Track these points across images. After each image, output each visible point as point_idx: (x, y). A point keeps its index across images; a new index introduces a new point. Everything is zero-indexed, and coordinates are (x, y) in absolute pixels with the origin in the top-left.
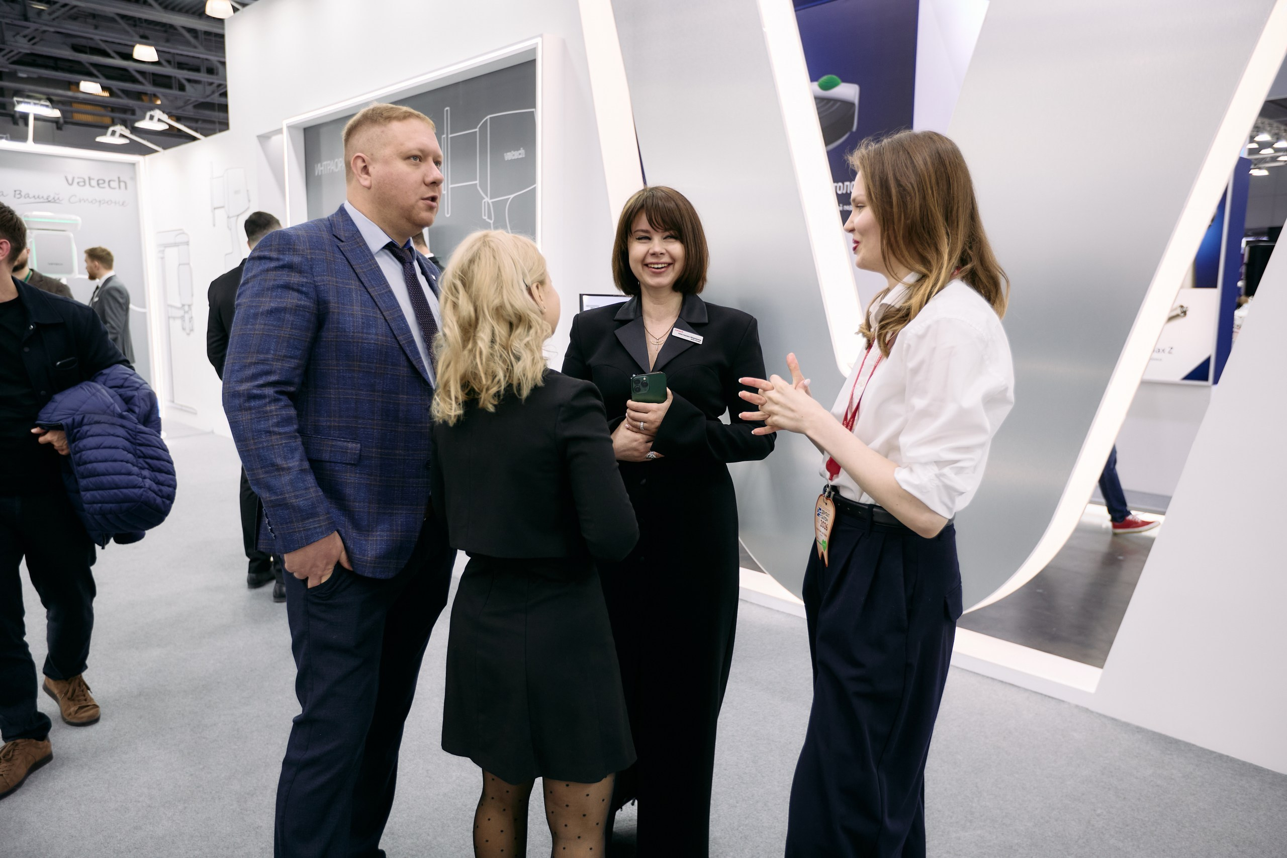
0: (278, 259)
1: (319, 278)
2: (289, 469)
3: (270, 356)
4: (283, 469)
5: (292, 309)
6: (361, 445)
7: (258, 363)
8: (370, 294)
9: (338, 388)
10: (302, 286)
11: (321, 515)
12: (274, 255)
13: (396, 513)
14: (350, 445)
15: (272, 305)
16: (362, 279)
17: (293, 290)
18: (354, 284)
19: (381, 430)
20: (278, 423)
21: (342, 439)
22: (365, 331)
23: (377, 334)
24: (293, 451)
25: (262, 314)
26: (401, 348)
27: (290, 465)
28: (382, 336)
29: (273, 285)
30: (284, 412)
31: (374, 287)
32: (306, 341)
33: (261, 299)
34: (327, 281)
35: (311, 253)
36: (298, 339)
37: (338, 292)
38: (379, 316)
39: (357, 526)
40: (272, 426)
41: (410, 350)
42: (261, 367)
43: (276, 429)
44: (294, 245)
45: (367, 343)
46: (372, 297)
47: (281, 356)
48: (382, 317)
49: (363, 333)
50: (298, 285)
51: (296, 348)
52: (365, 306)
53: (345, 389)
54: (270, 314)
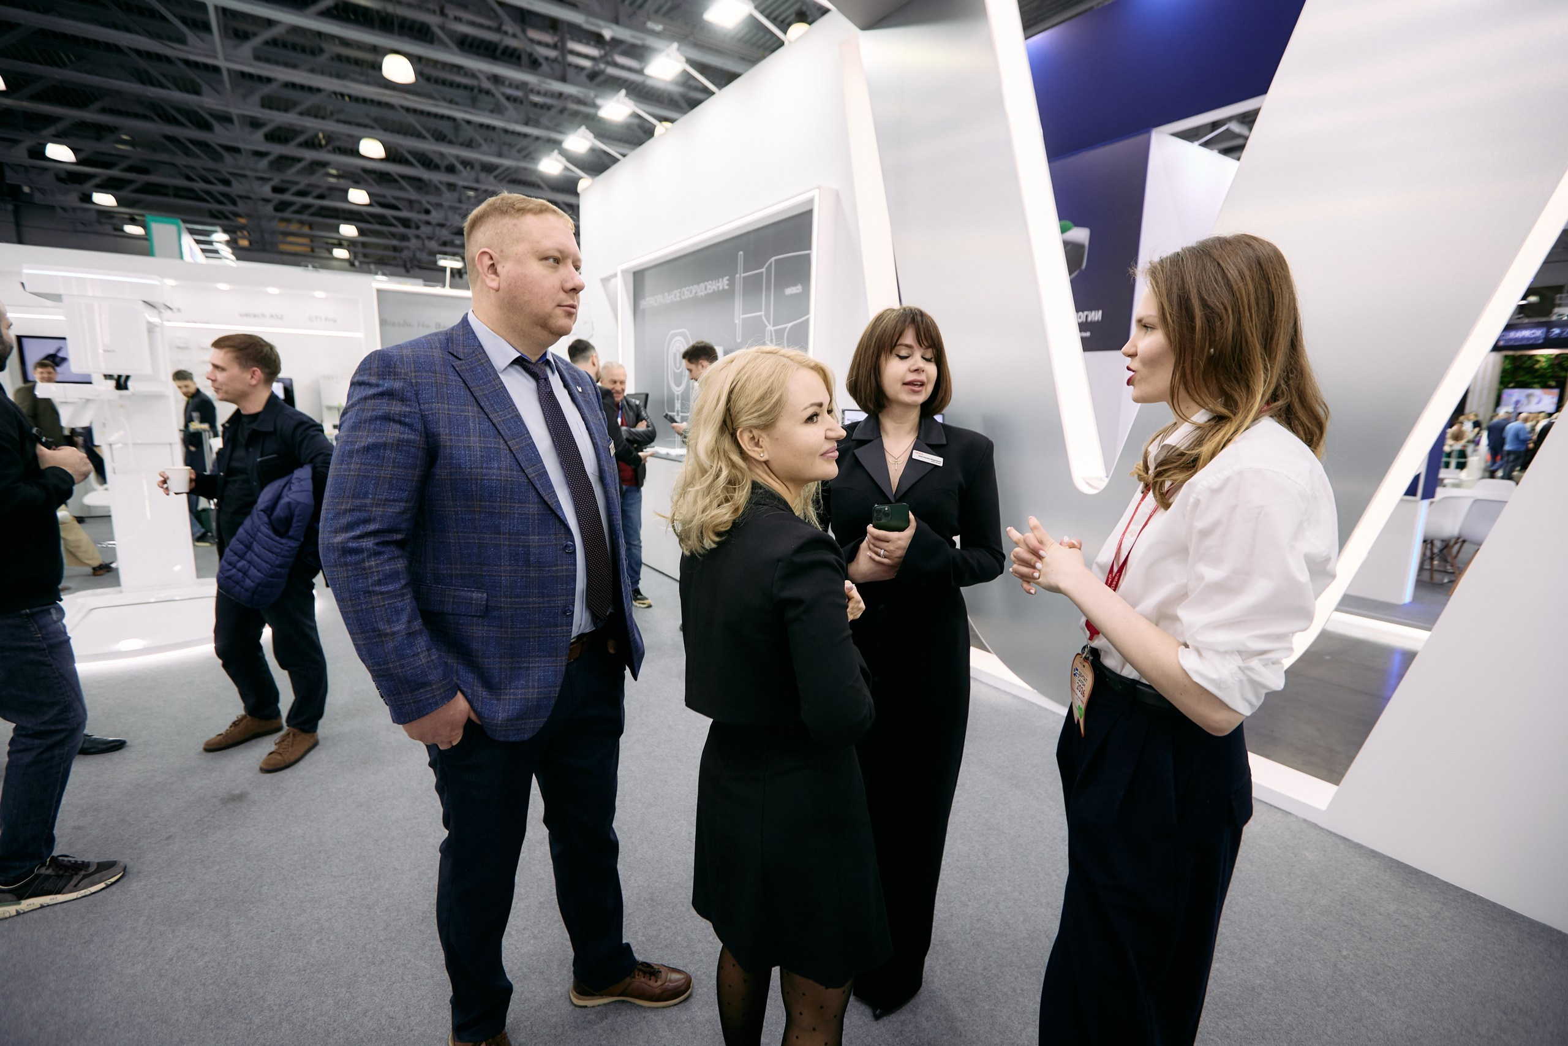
0: (377, 385)
1: (426, 406)
2: (393, 634)
3: (368, 501)
4: (386, 635)
5: (393, 444)
6: (487, 595)
7: (354, 510)
8: (491, 421)
9: (457, 532)
10: (405, 416)
12: (373, 380)
13: (532, 668)
14: (474, 595)
15: (370, 440)
16: (482, 404)
17: (394, 421)
18: (472, 411)
19: (510, 576)
20: (380, 580)
21: (466, 589)
22: (484, 465)
23: (499, 468)
24: (398, 612)
25: (358, 451)
26: (530, 482)
27: (395, 629)
28: (506, 469)
29: (371, 416)
30: (387, 568)
31: (497, 412)
32: (413, 481)
33: (357, 433)
34: (441, 410)
35: (416, 377)
36: (403, 479)
37: (450, 421)
38: (502, 446)
39: (489, 684)
40: (372, 585)
41: (541, 484)
42: (357, 515)
43: (377, 588)
44: (395, 368)
45: (488, 479)
46: (494, 424)
47: (381, 500)
48: (506, 447)
49: (482, 468)
50: (400, 415)
51: (401, 489)
52: (484, 437)
53: (465, 532)
54: (367, 451)
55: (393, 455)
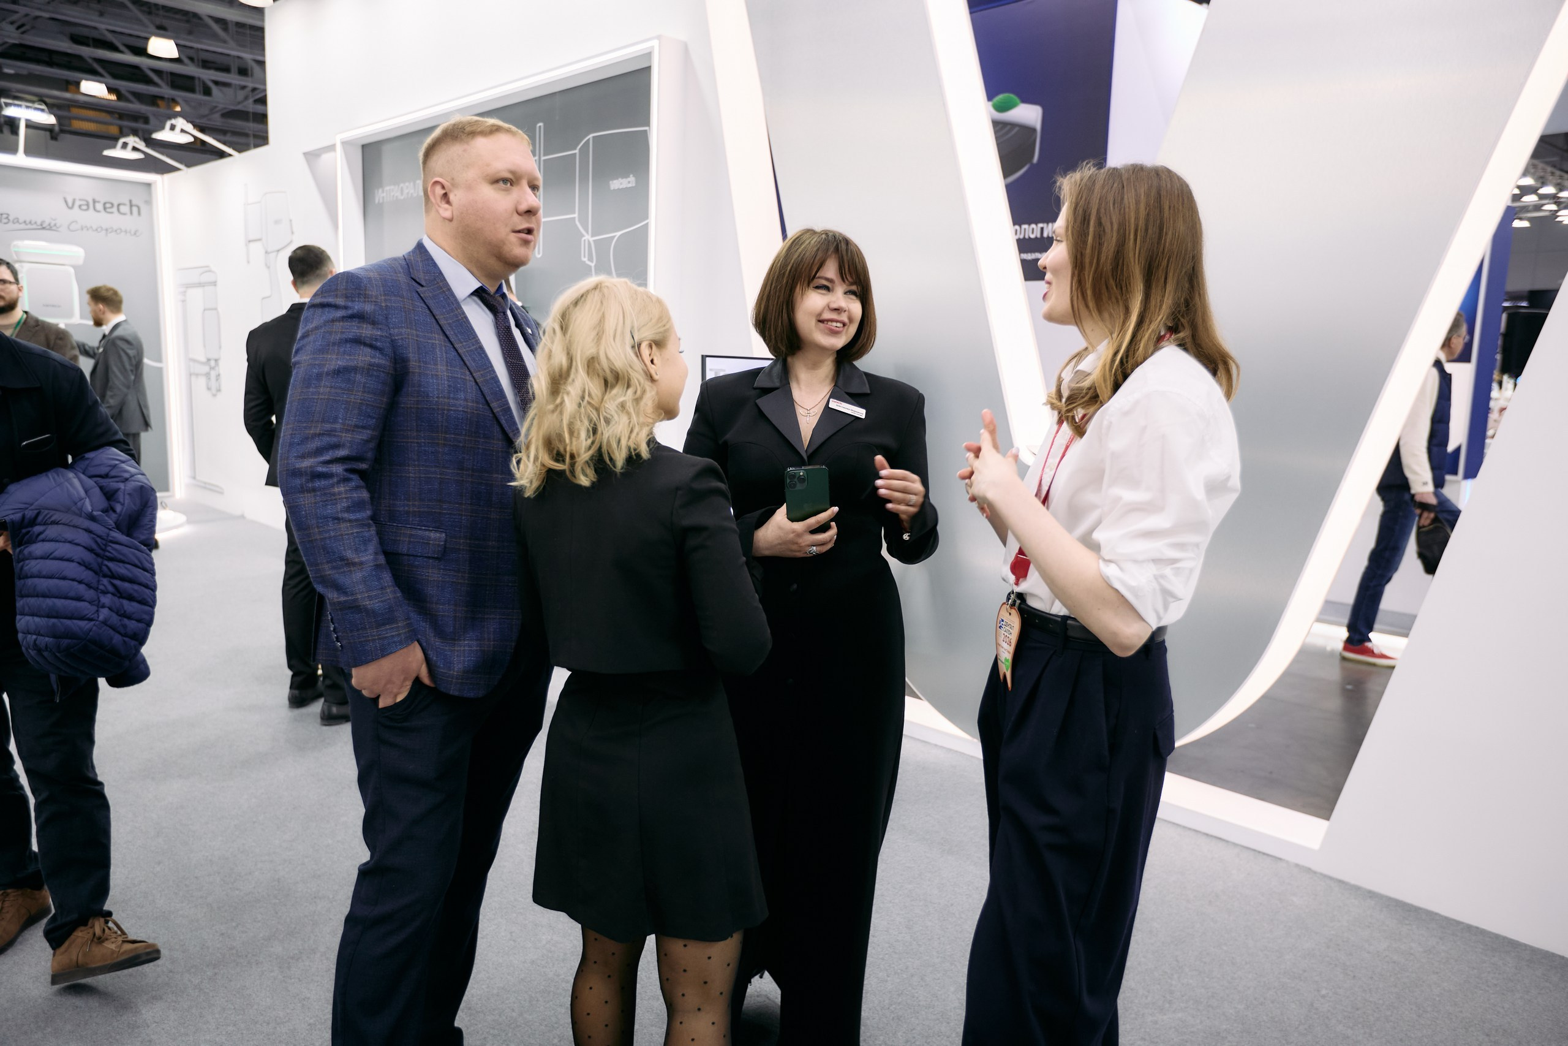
0: (346, 308)
1: (396, 331)
2: (361, 563)
3: (338, 426)
4: (354, 564)
5: (363, 368)
6: (446, 535)
7: (323, 434)
8: (457, 351)
9: (419, 466)
10: (376, 340)
11: (400, 621)
12: (340, 301)
13: (487, 619)
14: (432, 535)
15: (340, 363)
16: (448, 333)
17: (365, 344)
18: (438, 339)
19: (471, 516)
20: (349, 507)
21: (423, 528)
22: (452, 395)
23: (466, 400)
24: (366, 542)
25: (328, 374)
26: (496, 417)
27: (363, 559)
28: (473, 402)
29: (340, 339)
30: (356, 495)
31: (461, 343)
32: (381, 408)
33: (325, 356)
34: (407, 335)
35: (385, 300)
36: (372, 406)
37: (419, 348)
38: (468, 377)
39: (440, 632)
40: (341, 511)
41: (506, 420)
42: (326, 440)
43: (346, 515)
44: (365, 290)
45: (454, 411)
46: (459, 354)
47: (351, 425)
48: (472, 379)
49: (449, 398)
50: (371, 338)
51: (370, 416)
52: (451, 366)
53: (427, 466)
54: (338, 374)
55: (363, 380)
